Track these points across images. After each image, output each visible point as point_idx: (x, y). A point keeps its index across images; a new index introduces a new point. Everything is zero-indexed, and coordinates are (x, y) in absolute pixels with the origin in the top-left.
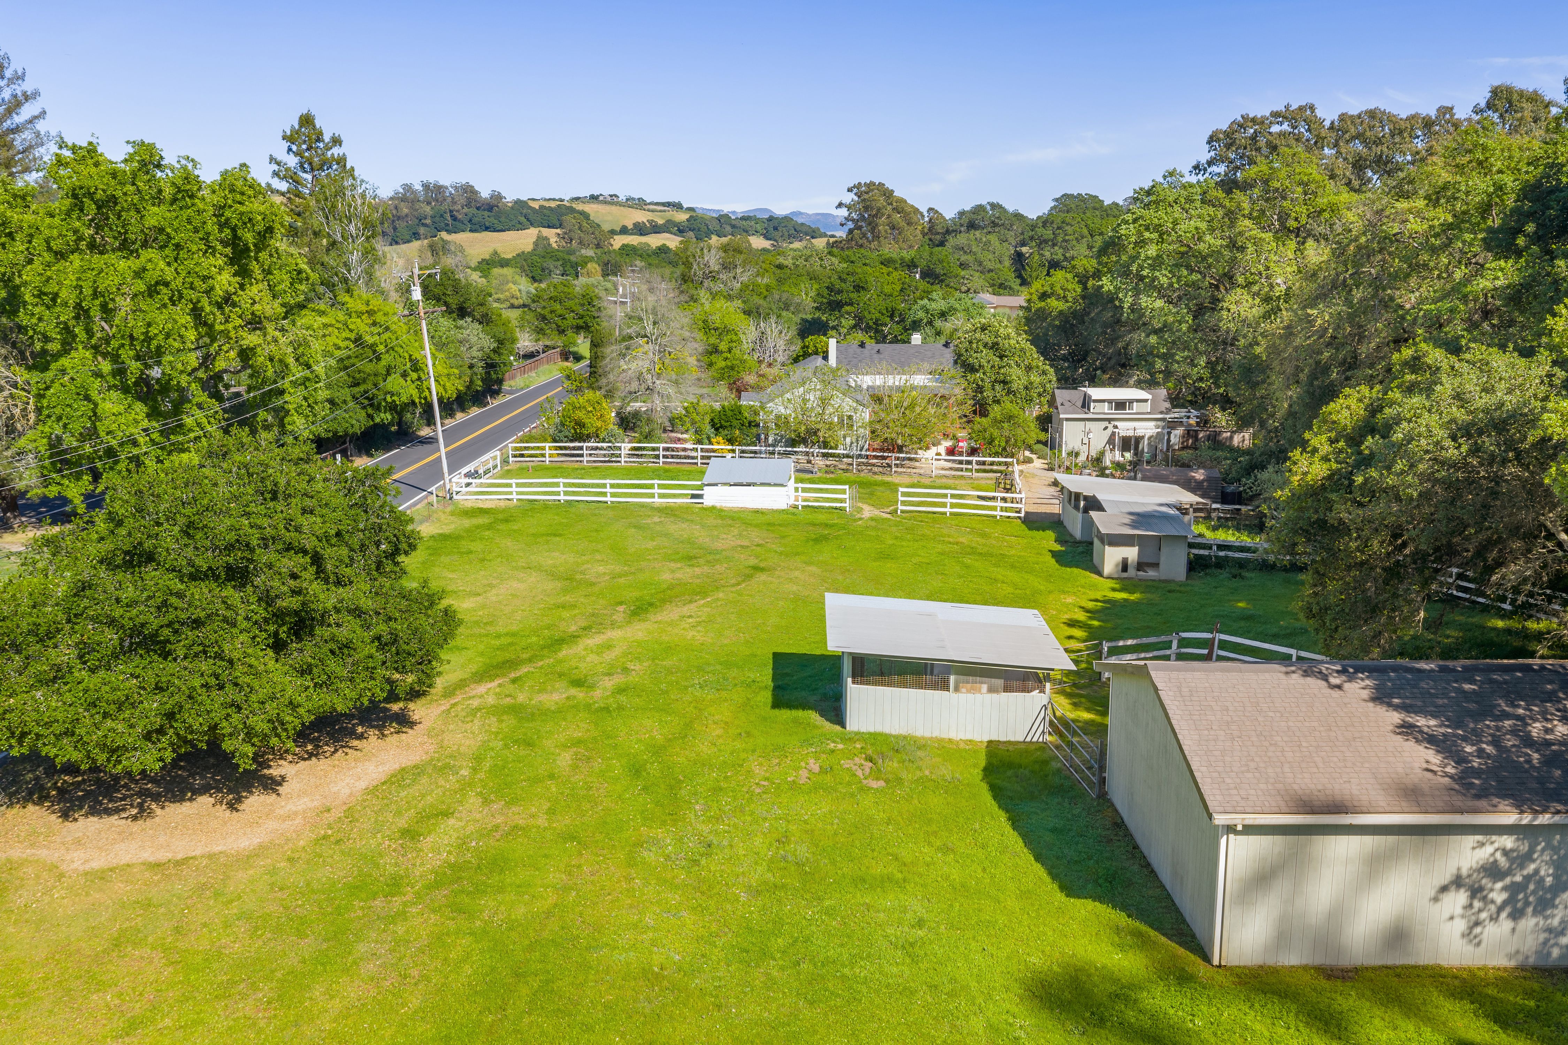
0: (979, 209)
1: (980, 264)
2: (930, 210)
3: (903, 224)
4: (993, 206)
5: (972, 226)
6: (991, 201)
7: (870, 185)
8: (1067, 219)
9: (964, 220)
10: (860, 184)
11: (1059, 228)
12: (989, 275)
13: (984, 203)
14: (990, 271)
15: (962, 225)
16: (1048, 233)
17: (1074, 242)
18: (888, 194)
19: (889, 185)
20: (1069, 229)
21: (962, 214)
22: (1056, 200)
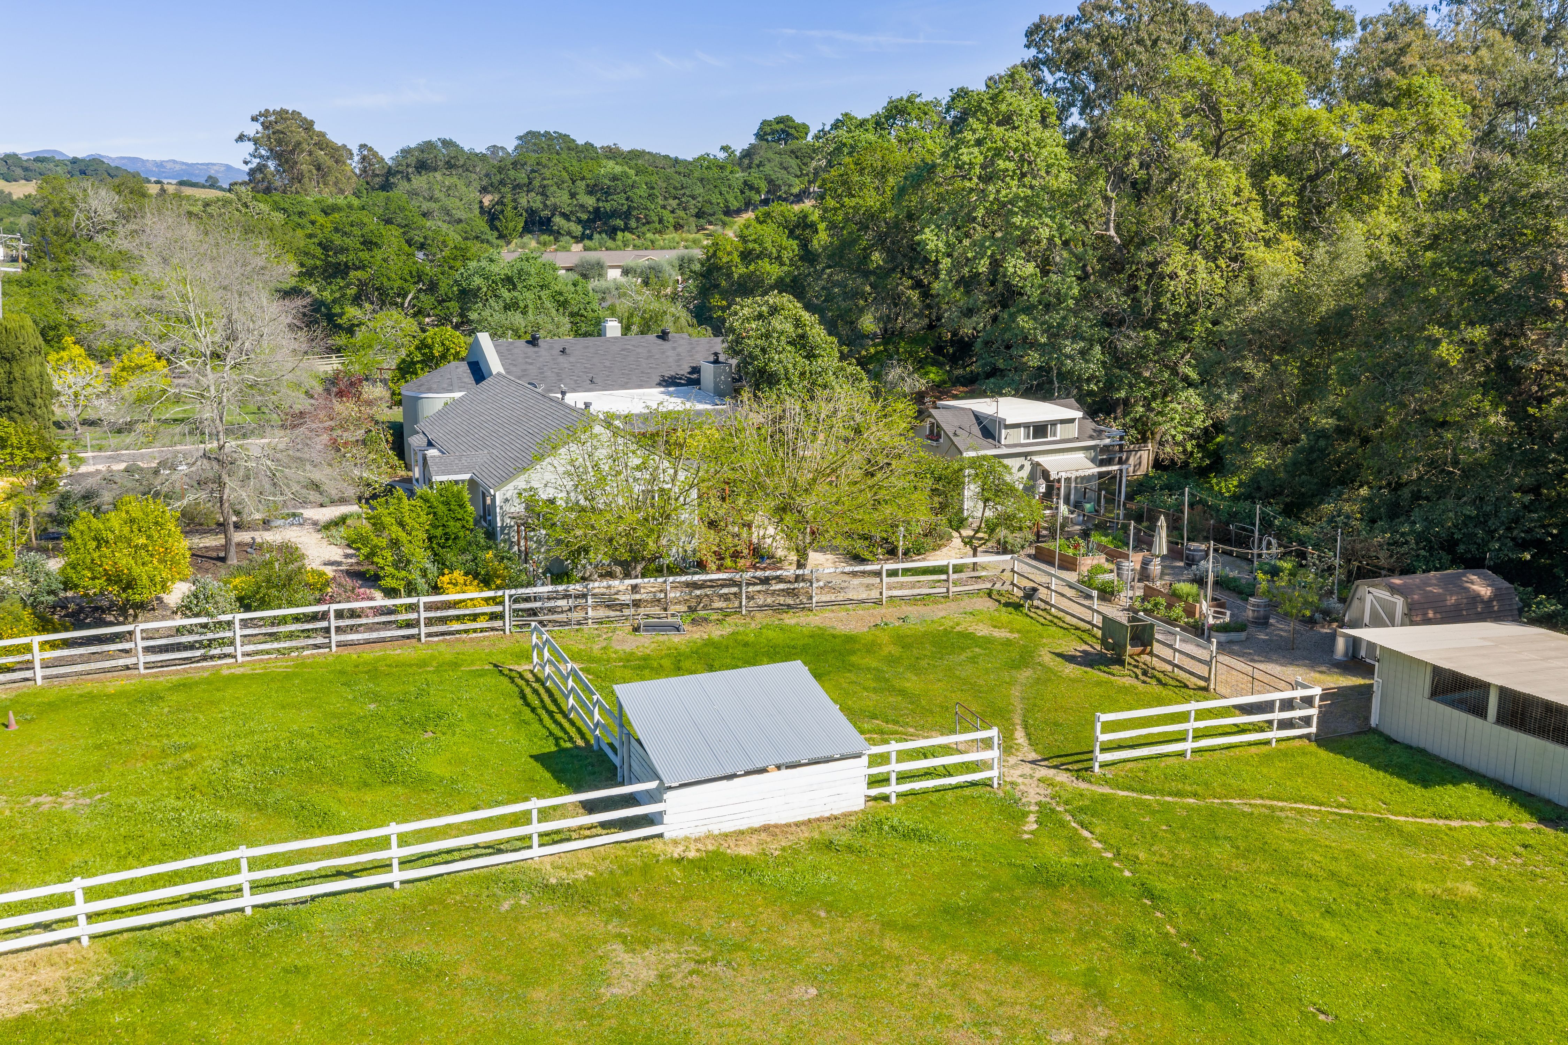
0: (428, 146)
1: (448, 213)
2: (363, 146)
3: (330, 162)
4: (447, 143)
5: (422, 167)
6: (442, 137)
7: (282, 115)
8: (544, 161)
9: (412, 160)
10: (267, 111)
11: (533, 171)
12: (460, 226)
13: (434, 139)
14: (460, 221)
15: (408, 166)
16: (522, 177)
17: (555, 188)
18: (308, 126)
19: (307, 114)
20: (547, 173)
21: (406, 152)
22: (520, 138)
